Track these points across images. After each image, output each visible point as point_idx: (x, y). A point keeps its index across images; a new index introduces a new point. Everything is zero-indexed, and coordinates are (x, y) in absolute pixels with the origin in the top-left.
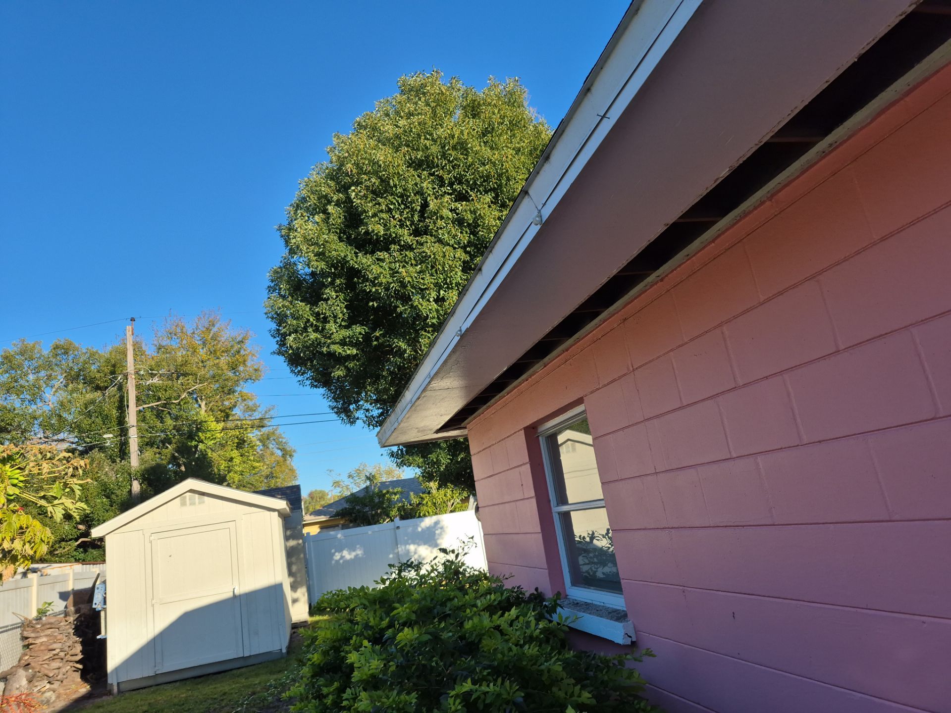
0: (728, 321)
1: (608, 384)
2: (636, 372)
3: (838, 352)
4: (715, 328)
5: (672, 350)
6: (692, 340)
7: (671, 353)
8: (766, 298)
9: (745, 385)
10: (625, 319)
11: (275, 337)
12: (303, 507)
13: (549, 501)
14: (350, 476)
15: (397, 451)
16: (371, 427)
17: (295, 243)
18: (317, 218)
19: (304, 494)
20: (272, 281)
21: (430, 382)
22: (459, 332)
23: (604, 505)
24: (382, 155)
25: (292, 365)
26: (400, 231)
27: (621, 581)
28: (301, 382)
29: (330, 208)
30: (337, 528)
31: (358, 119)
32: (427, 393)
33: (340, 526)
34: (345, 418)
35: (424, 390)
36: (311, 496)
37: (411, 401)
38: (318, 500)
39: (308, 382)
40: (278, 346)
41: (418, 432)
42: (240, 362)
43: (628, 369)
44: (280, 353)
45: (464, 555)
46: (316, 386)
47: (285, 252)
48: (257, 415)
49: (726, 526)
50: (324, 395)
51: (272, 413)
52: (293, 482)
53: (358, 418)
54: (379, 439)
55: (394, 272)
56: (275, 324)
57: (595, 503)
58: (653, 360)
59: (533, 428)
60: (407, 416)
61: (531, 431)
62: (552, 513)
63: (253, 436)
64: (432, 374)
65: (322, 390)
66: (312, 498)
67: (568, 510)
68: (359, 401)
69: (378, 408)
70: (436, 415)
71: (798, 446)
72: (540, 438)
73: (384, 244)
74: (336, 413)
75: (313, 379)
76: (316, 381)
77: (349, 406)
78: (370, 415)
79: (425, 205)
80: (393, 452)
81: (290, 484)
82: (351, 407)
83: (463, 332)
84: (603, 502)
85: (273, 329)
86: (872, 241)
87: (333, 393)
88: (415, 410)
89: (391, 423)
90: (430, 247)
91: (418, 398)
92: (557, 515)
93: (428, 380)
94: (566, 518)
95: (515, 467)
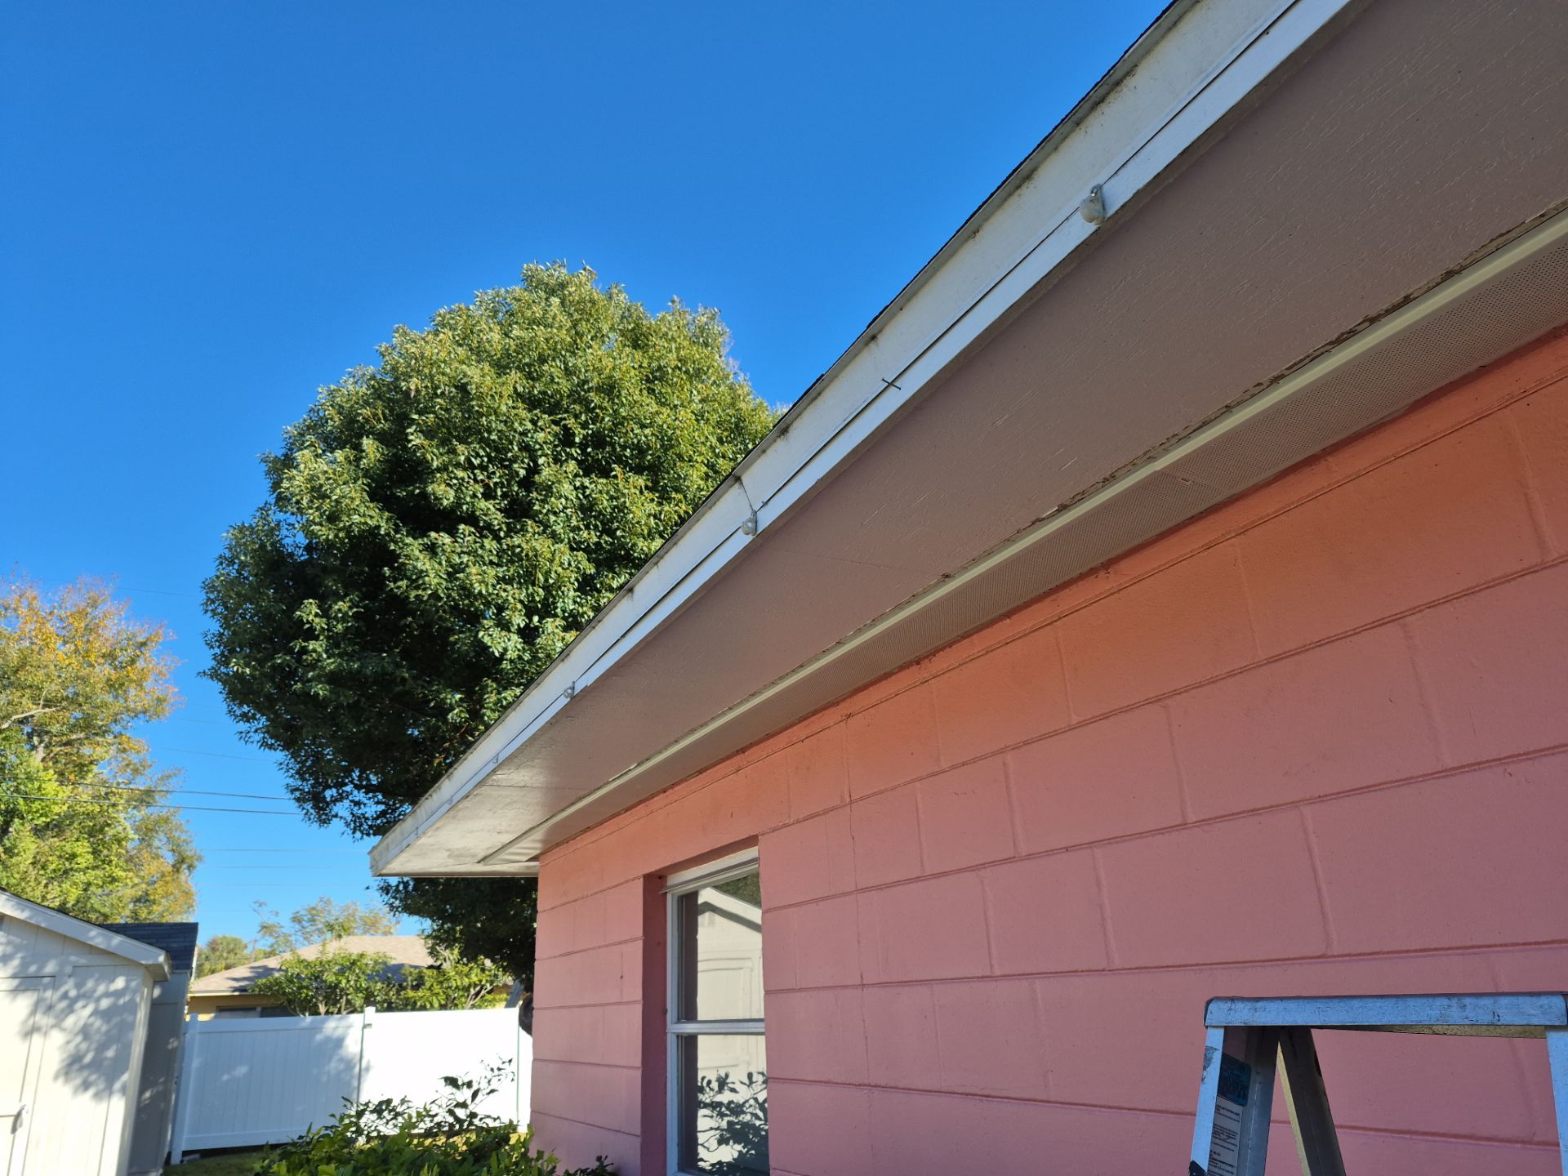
1: (805, 820)
2: (854, 806)
3: (1183, 826)
5: (920, 779)
6: (953, 768)
7: (918, 784)
8: (1082, 719)
9: (1030, 856)
10: (850, 716)
13: (665, 1012)
17: (288, 488)
18: (339, 455)
20: (230, 549)
21: (494, 771)
22: (569, 691)
23: (763, 1030)
27: (771, 1172)
29: (368, 443)
31: (442, 311)
32: (484, 790)
35: (481, 784)
37: (450, 800)
41: (449, 856)
45: (488, 1094)
49: (967, 1094)
50: (281, 764)
53: (336, 816)
54: (374, 859)
58: (886, 790)
60: (437, 825)
61: (655, 883)
62: (665, 1034)
66: (214, 950)
67: (696, 1031)
70: (489, 831)
71: (1103, 970)
72: (669, 897)
83: (576, 692)
84: (762, 1025)
86: (1256, 660)
88: (454, 817)
89: (402, 834)
91: (467, 797)
92: (674, 1038)
93: (492, 766)
95: (613, 944)
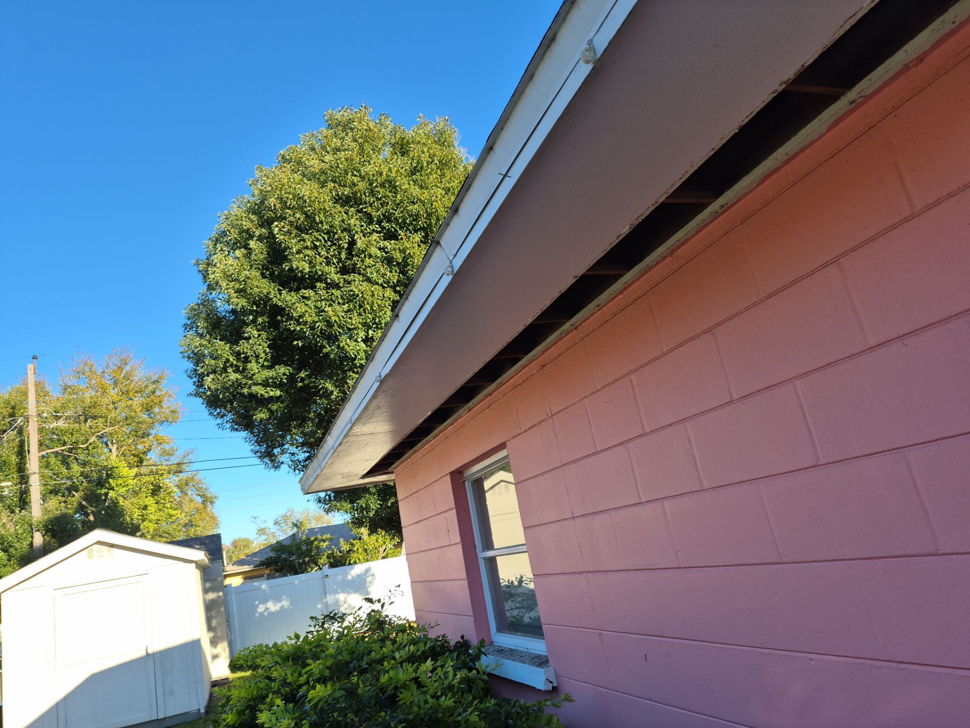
0: (636, 370)
1: (529, 429)
2: (554, 417)
3: (732, 401)
4: (624, 376)
5: (586, 397)
6: (603, 387)
7: (586, 400)
8: (669, 348)
9: (651, 432)
10: (544, 366)
11: (192, 378)
12: (225, 556)
13: (475, 547)
14: (276, 523)
15: (325, 497)
16: (297, 472)
17: (214, 279)
18: (238, 253)
19: (226, 542)
20: (189, 319)
21: (351, 428)
22: (379, 378)
23: (526, 550)
24: (308, 190)
25: (211, 407)
26: (327, 269)
27: (543, 626)
28: (220, 425)
29: (252, 244)
30: (262, 578)
31: (282, 152)
32: (350, 439)
33: (265, 576)
34: (269, 462)
35: (346, 436)
36: (235, 544)
37: (333, 447)
38: (242, 548)
39: (228, 425)
40: (195, 387)
41: (343, 477)
42: (155, 404)
43: (547, 414)
44: (197, 395)
45: (390, 604)
46: (236, 430)
47: (203, 289)
48: (174, 460)
49: (638, 570)
50: (246, 439)
51: (191, 457)
52: (215, 530)
53: (282, 463)
54: (302, 485)
55: (320, 311)
56: (192, 364)
57: (518, 548)
58: (569, 406)
59: (459, 473)
60: (330, 462)
61: (457, 476)
62: (477, 559)
63: (170, 482)
64: (354, 419)
65: (244, 434)
66: (235, 547)
67: (493, 555)
68: (284, 445)
69: (305, 452)
70: (360, 461)
71: (699, 491)
72: (466, 483)
73: (309, 281)
74: (260, 457)
75: (233, 422)
76: (236, 424)
77: (273, 450)
78: (295, 459)
79: (352, 243)
80: (320, 497)
81: (211, 533)
82: (276, 451)
83: (382, 378)
84: (525, 547)
85: (190, 369)
86: (760, 298)
87: (255, 436)
88: (338, 456)
89: (313, 469)
90: (358, 286)
91: (340, 444)
92: (483, 560)
93: (349, 426)
94: (492, 563)
95: (441, 513)
